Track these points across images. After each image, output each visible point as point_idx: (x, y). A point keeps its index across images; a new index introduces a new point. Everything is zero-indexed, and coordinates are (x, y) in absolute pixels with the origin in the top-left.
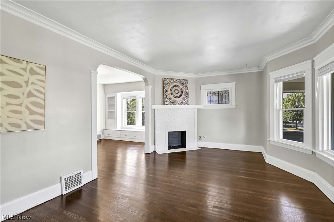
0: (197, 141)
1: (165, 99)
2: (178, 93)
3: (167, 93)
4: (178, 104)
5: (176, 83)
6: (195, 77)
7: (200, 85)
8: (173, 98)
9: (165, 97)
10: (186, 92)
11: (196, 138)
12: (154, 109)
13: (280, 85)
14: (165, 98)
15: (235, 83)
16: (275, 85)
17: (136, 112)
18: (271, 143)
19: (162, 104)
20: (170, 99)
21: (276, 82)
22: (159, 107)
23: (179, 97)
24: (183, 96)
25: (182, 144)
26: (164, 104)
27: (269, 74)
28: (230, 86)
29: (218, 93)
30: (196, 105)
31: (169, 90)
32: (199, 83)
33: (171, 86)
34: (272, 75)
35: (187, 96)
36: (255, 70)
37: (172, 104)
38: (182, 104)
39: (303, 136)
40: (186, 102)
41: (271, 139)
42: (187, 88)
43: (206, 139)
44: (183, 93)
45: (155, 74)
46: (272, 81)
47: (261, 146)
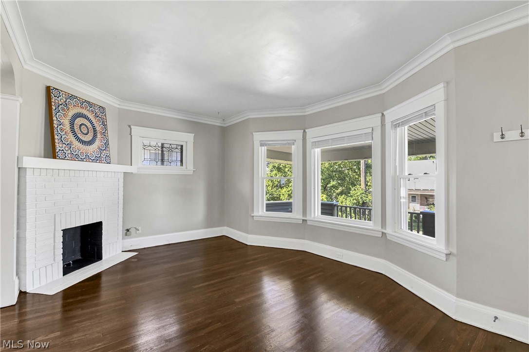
0: (123, 239)
1: (57, 144)
2: (86, 134)
3: (62, 130)
4: (87, 158)
5: (82, 108)
6: (118, 106)
7: (130, 126)
8: (76, 143)
9: (56, 137)
10: (104, 134)
11: (121, 233)
13: (264, 149)
14: (56, 141)
15: (193, 135)
16: (260, 148)
18: (255, 218)
20: (70, 145)
21: (262, 145)
23: (90, 143)
24: (98, 143)
25: (81, 256)
26: (54, 156)
27: (254, 133)
31: (66, 122)
32: (130, 121)
33: (71, 113)
35: (107, 144)
36: (217, 123)
37: (76, 157)
38: (97, 160)
39: (292, 205)
40: (103, 157)
41: (255, 214)
42: (105, 125)
44: (99, 135)
45: (25, 67)
46: (257, 144)
47: (224, 226)
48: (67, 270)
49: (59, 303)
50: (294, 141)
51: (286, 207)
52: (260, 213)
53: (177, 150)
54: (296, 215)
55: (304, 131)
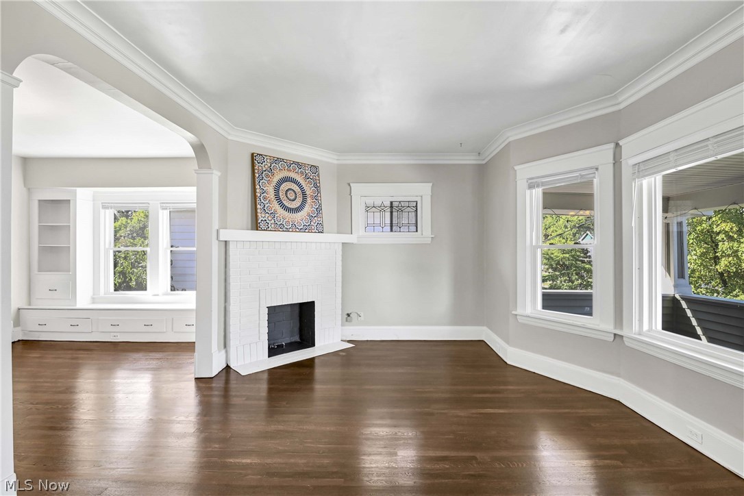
0: (342, 325)
1: (259, 215)
2: (294, 200)
3: (265, 198)
4: (294, 228)
5: (290, 171)
6: (336, 162)
7: (349, 185)
8: (281, 211)
9: (258, 206)
10: (316, 198)
11: (339, 318)
12: (226, 241)
13: (537, 193)
14: (259, 211)
15: (431, 184)
16: (528, 192)
17: (148, 249)
18: (520, 319)
19: (250, 226)
20: (273, 214)
21: (531, 187)
22: (240, 236)
23: (298, 210)
24: (307, 209)
25: (300, 339)
26: (256, 226)
27: (516, 168)
28: (419, 191)
29: (391, 207)
30: (338, 233)
31: (270, 190)
32: (349, 177)
33: (276, 179)
34: (524, 172)
35: (319, 210)
36: (471, 160)
37: (280, 228)
38: (306, 229)
39: (591, 300)
40: (315, 225)
41: (519, 311)
42: (317, 187)
43: (362, 318)
44: (309, 200)
45: (230, 138)
46: (522, 184)
47: (483, 326)
48: (273, 351)
49: (264, 387)
50: (593, 171)
51: (581, 304)
52: (528, 311)
53: (409, 209)
54: (599, 322)
55: (617, 145)
